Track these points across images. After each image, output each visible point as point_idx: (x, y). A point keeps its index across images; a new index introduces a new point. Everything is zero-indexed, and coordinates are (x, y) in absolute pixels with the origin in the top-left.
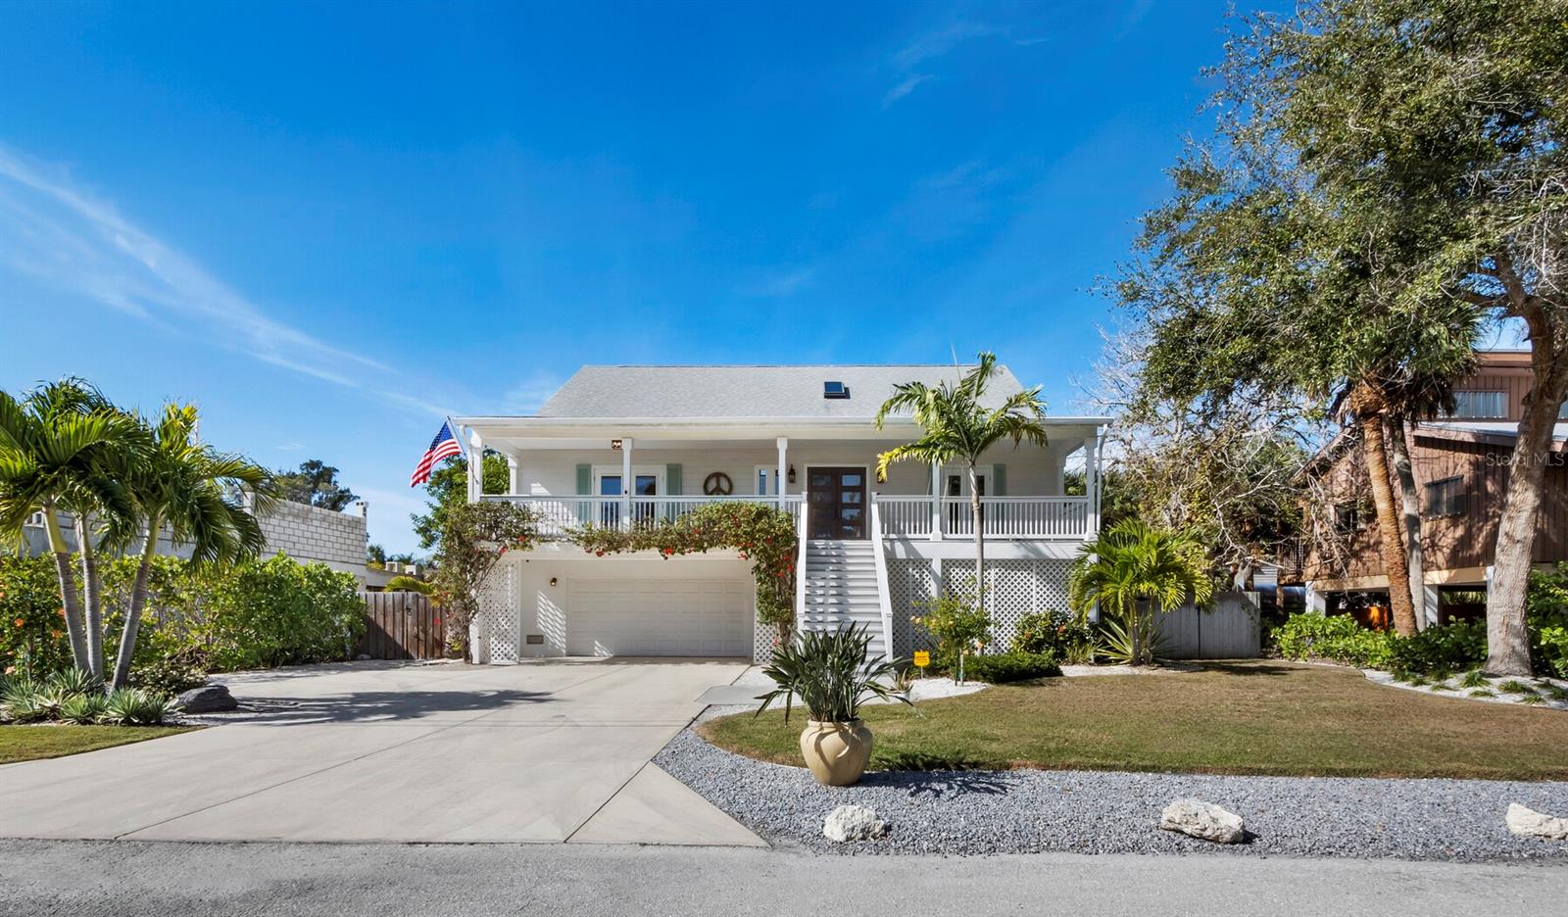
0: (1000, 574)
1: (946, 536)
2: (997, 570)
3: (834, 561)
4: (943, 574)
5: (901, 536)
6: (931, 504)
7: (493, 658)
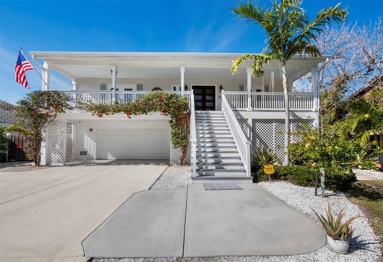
0: (277, 125)
1: (255, 109)
2: (276, 124)
3: (206, 118)
4: (253, 125)
5: (234, 109)
6: (247, 95)
7: (53, 163)
